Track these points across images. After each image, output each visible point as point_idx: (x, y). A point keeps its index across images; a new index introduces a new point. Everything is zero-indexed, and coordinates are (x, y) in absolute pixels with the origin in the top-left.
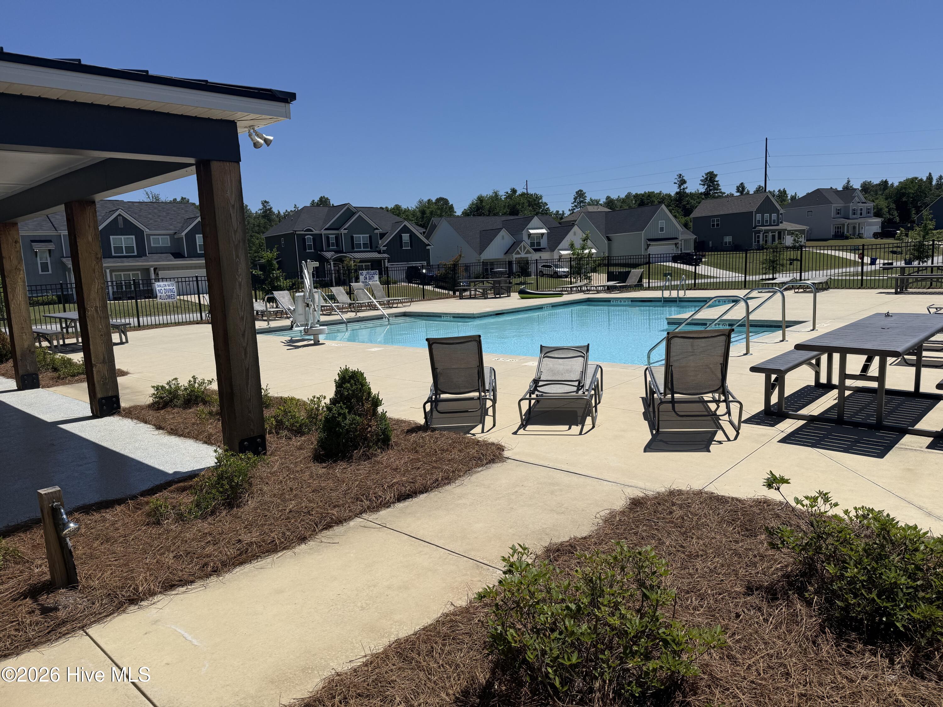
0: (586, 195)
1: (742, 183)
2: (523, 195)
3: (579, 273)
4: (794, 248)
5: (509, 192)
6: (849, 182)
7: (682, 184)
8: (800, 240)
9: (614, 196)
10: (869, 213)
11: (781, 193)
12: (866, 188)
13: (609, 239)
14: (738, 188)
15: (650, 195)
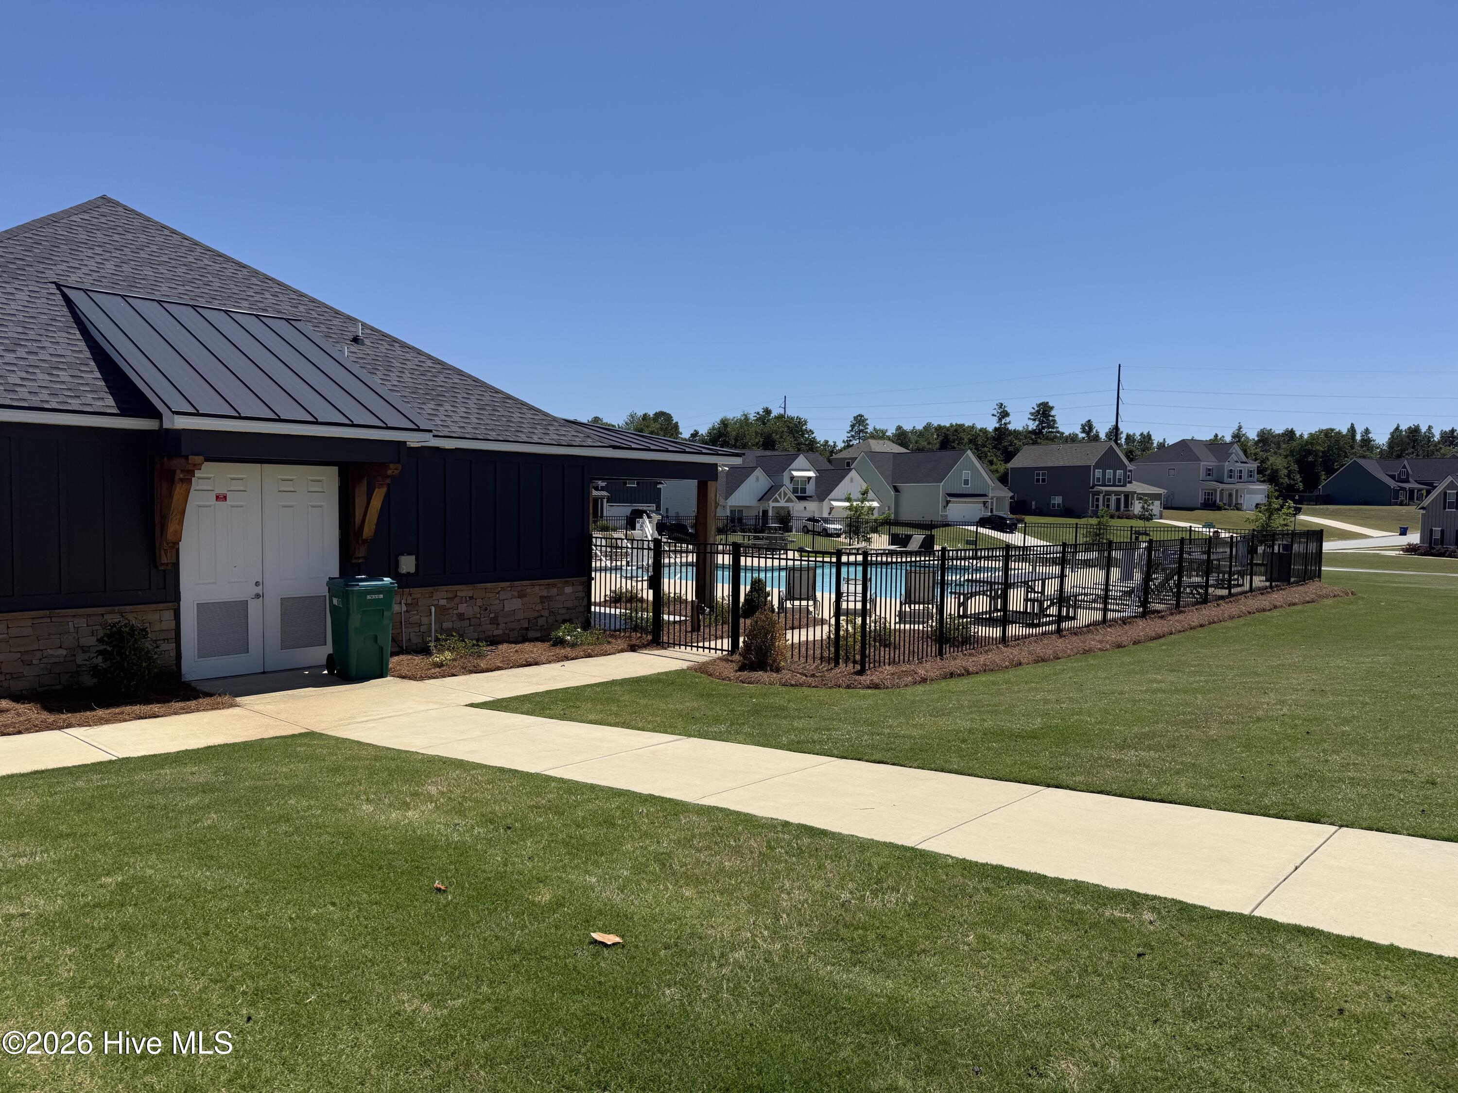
0: (867, 422)
1: (1089, 421)
2: (780, 417)
3: (857, 533)
4: (1141, 517)
5: (761, 413)
6: (1240, 428)
7: (1003, 417)
8: (1150, 508)
9: (907, 427)
10: (1251, 476)
11: (1144, 438)
12: (1265, 438)
13: (896, 490)
14: (1083, 426)
15: (958, 429)
